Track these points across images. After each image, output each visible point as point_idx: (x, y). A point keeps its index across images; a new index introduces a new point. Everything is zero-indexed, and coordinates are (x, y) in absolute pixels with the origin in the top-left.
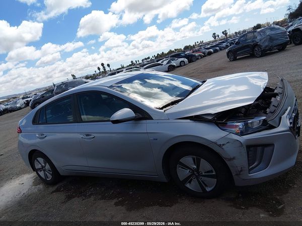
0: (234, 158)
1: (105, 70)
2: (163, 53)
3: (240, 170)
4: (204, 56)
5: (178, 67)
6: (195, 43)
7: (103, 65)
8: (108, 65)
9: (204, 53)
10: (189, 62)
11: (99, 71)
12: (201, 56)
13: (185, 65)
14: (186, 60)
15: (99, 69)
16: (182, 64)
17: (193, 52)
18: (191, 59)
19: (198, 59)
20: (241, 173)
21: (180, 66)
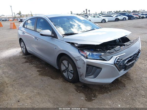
0: (80, 68)
1: (87, 13)
2: (120, 11)
3: (81, 74)
4: (138, 18)
5: (122, 20)
6: (140, 10)
7: (86, 10)
8: (89, 11)
9: (140, 17)
10: (128, 19)
11: (84, 13)
12: (137, 18)
13: (126, 20)
14: (127, 18)
15: (84, 12)
16: (124, 19)
17: (134, 14)
18: (130, 18)
19: (135, 19)
20: (82, 76)
21: (123, 20)
